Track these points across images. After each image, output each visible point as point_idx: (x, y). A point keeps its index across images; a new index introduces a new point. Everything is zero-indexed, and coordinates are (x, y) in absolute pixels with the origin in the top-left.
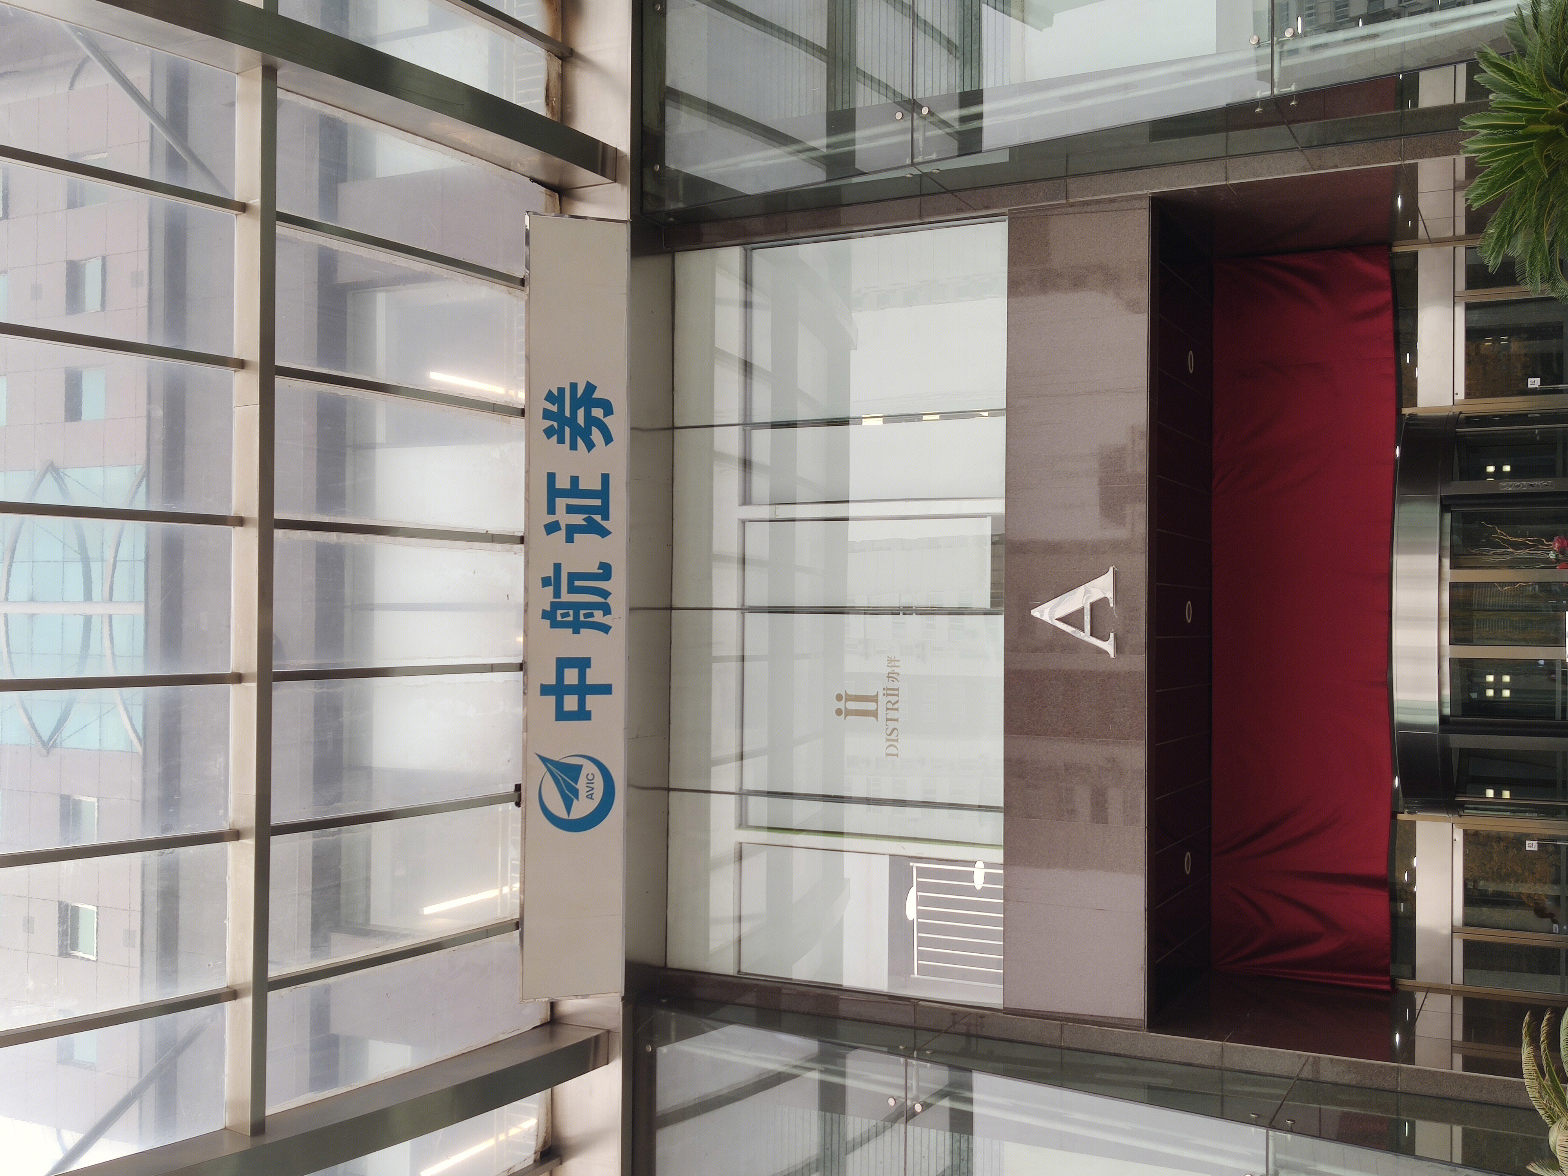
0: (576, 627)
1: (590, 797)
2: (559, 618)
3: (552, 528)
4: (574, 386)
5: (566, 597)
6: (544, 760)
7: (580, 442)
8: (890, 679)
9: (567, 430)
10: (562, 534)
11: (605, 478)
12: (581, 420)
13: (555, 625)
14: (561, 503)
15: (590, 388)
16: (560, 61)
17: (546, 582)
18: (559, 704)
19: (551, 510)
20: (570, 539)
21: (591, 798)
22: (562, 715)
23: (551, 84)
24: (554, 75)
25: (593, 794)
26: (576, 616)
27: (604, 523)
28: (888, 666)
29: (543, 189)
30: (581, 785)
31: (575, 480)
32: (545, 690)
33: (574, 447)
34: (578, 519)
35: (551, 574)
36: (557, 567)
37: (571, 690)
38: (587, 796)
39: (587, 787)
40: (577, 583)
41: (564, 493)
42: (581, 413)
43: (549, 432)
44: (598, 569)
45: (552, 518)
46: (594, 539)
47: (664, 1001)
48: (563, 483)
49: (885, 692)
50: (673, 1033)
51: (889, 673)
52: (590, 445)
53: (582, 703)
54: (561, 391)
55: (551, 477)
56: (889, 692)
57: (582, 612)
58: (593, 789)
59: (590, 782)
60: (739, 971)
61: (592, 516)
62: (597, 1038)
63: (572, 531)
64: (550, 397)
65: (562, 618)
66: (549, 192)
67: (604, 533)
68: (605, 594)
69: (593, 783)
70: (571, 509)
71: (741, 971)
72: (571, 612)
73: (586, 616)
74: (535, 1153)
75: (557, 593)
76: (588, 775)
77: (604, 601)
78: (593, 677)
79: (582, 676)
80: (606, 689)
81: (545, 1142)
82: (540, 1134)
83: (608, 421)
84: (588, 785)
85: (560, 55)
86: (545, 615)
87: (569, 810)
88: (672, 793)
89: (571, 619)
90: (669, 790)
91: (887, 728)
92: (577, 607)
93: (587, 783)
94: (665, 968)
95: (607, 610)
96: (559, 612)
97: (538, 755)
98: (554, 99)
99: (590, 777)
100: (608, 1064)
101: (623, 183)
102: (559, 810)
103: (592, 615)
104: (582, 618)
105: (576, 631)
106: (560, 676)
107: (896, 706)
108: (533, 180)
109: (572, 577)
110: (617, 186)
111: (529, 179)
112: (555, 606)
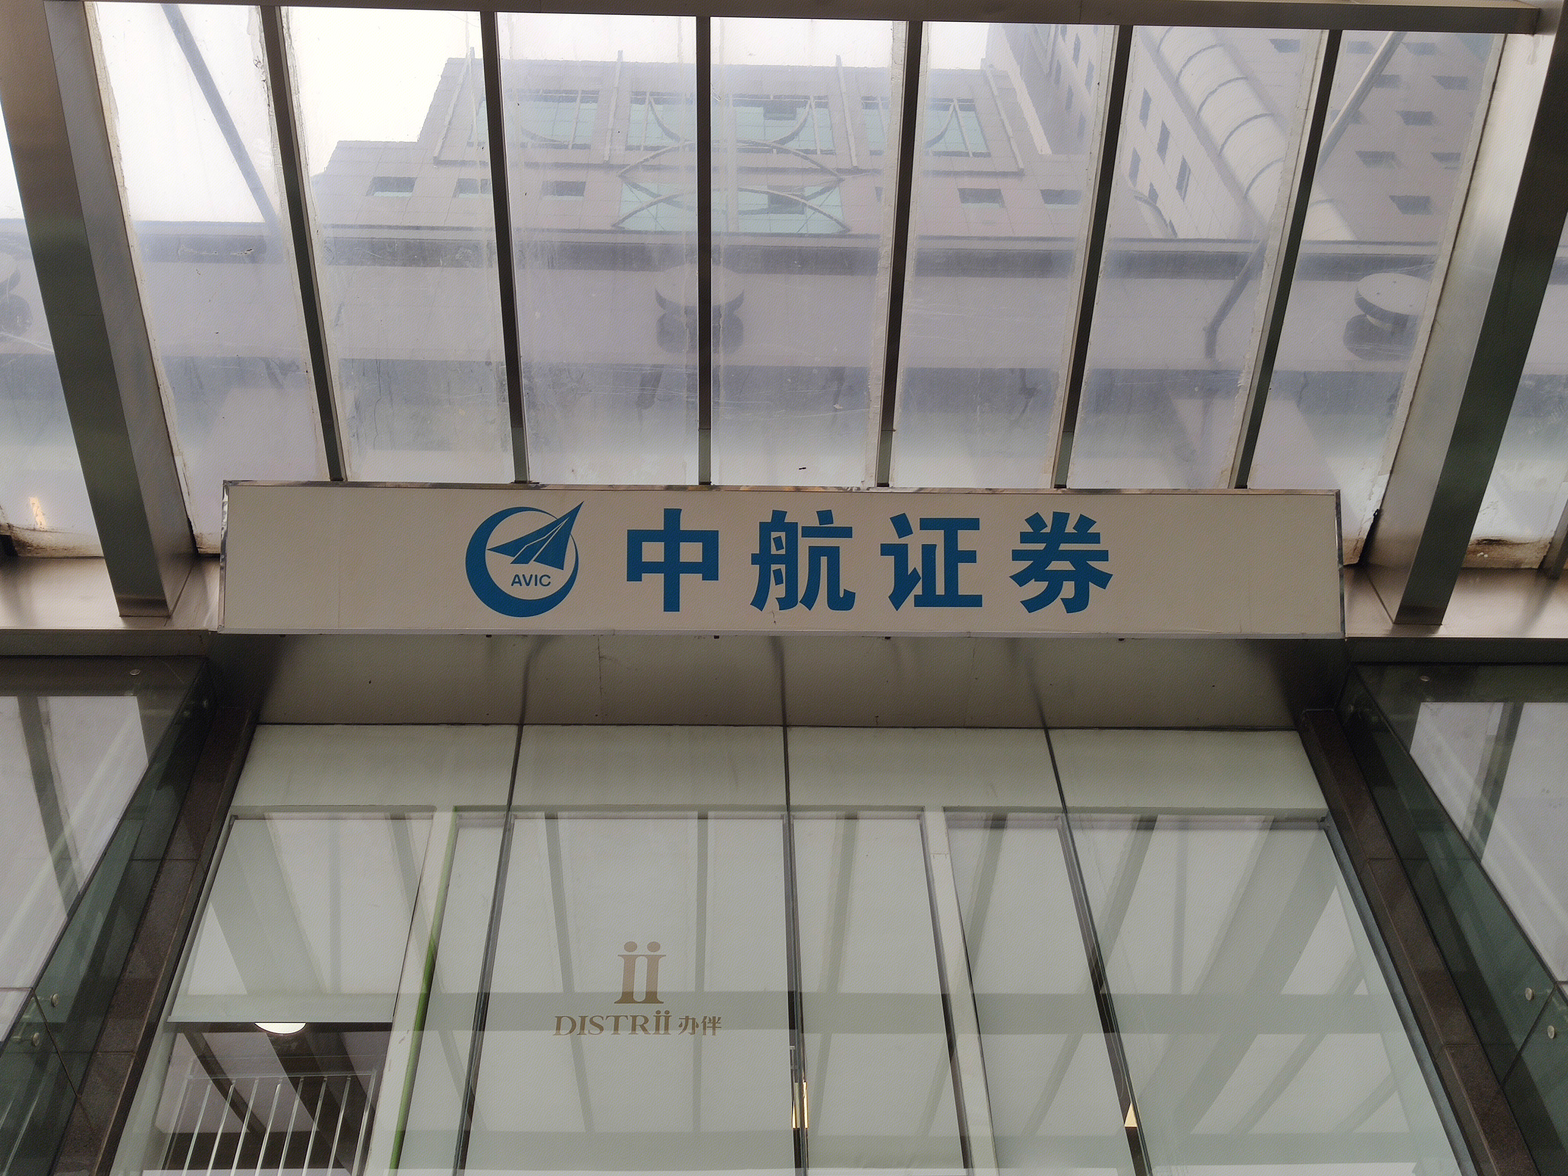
0: (762, 559)
1: (516, 581)
2: (774, 535)
3: (901, 524)
4: (1103, 556)
5: (804, 544)
6: (572, 515)
7: (1025, 564)
9: (1041, 546)
10: (893, 539)
11: (975, 601)
12: (1056, 566)
13: (765, 529)
14: (937, 537)
15: (1103, 580)
16: (1536, 566)
17: (825, 516)
18: (652, 536)
19: (927, 524)
20: (886, 550)
21: (514, 582)
22: (636, 539)
23: (1505, 550)
24: (1518, 554)
25: (521, 585)
26: (778, 559)
27: (910, 599)
28: (705, 1018)
29: (1364, 535)
30: (533, 568)
31: (970, 557)
32: (672, 516)
33: (1018, 555)
34: (915, 562)
35: (838, 522)
36: (846, 532)
37: (672, 552)
38: (517, 576)
39: (531, 575)
40: (824, 560)
41: (951, 541)
42: (1066, 566)
43: (1035, 521)
44: (845, 590)
45: (915, 524)
46: (888, 584)
48: (965, 540)
49: (663, 1013)
51: (694, 1019)
52: (1021, 579)
53: (653, 568)
54: (1096, 538)
55: (973, 524)
56: (662, 1020)
57: (783, 567)
58: (528, 584)
59: (538, 580)
61: (921, 579)
62: (163, 604)
63: (898, 553)
64: (1085, 523)
65: (774, 539)
66: (1361, 545)
67: (897, 599)
68: (809, 601)
69: (536, 585)
70: (928, 551)
71: (236, 820)
72: (783, 552)
73: (778, 573)
74: (9, 526)
75: (809, 532)
76: (549, 577)
77: (799, 599)
78: (689, 582)
79: (691, 568)
80: (672, 602)
81: (24, 545)
82: (36, 534)
83: (1057, 604)
84: (534, 578)
85: (1545, 566)
86: (779, 516)
87: (500, 549)
88: (514, 729)
89: (774, 551)
90: (521, 725)
91: (602, 1018)
92: (791, 559)
93: (536, 576)
94: (257, 721)
95: (786, 603)
96: (783, 535)
97: (582, 503)
98: (1486, 556)
99: (545, 581)
100: (121, 616)
103: (778, 581)
104: (774, 567)
105: (755, 559)
106: (693, 536)
107: (638, 1027)
108: (1378, 515)
109: (833, 554)
110: (1390, 625)
111: (1378, 508)
112: (792, 529)
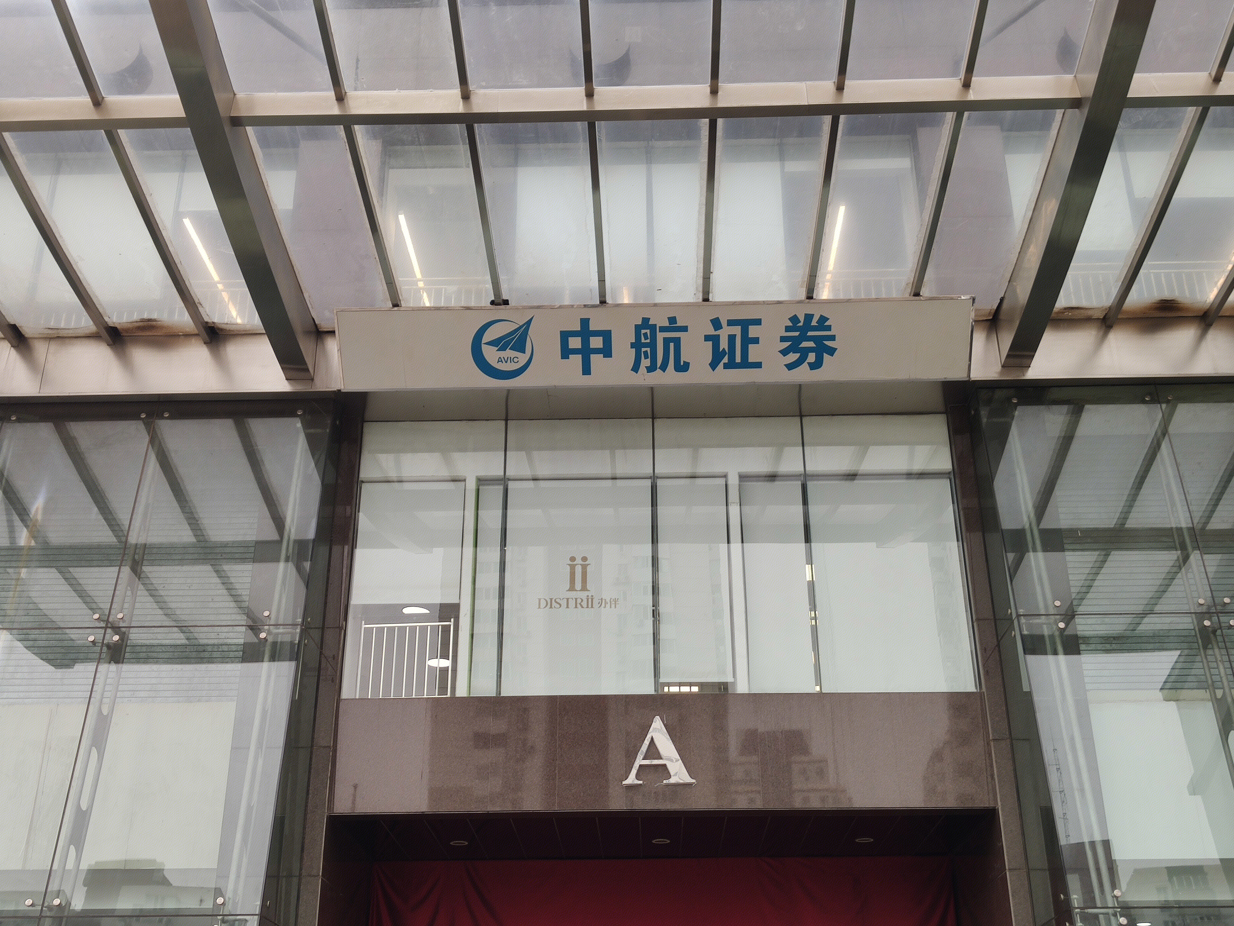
0: (637, 345)
1: (500, 360)
2: (643, 331)
3: (716, 323)
4: (832, 338)
5: (660, 337)
6: (529, 322)
7: (787, 344)
8: (600, 601)
9: (797, 334)
10: (711, 331)
11: (758, 365)
12: (805, 344)
13: (638, 328)
14: (737, 330)
15: (832, 351)
16: (1102, 317)
17: (672, 320)
18: (574, 334)
19: (731, 323)
20: (707, 338)
21: (498, 361)
22: (565, 336)
23: (1082, 311)
24: (1090, 313)
25: (502, 363)
26: (646, 345)
27: (721, 365)
28: (611, 599)
29: (995, 307)
30: (509, 353)
31: (756, 341)
32: (585, 322)
33: (783, 339)
34: (724, 344)
35: (679, 323)
36: (685, 329)
37: (585, 342)
38: (500, 358)
39: (508, 358)
40: (672, 345)
41: (745, 332)
42: (811, 344)
43: (794, 319)
44: (684, 361)
45: (724, 323)
46: (709, 357)
47: (338, 422)
48: (753, 331)
49: (590, 597)
50: (312, 431)
51: (605, 600)
52: (784, 352)
53: (575, 351)
54: (829, 328)
55: (758, 322)
56: (590, 600)
57: (648, 349)
58: (506, 362)
59: (512, 360)
60: (363, 482)
61: (727, 355)
62: (307, 370)
63: (714, 340)
64: (823, 319)
65: (643, 334)
66: (993, 311)
67: (713, 365)
68: (664, 368)
69: (511, 362)
70: (732, 338)
71: (363, 484)
72: (648, 341)
73: (646, 353)
74: (213, 323)
75: (663, 329)
76: (518, 358)
77: (658, 367)
78: (596, 360)
79: (597, 351)
80: (586, 370)
81: (222, 330)
82: (228, 326)
83: (805, 366)
84: (509, 359)
85: (1107, 317)
86: (646, 320)
87: (489, 343)
88: (503, 422)
89: (643, 340)
90: (506, 420)
91: (560, 599)
92: (653, 345)
93: (511, 358)
94: (363, 421)
95: (651, 369)
96: (648, 331)
97: (533, 317)
98: (1070, 314)
99: (516, 360)
100: (287, 379)
101: (1001, 373)
102: (488, 336)
103: (646, 357)
104: (643, 349)
105: (633, 345)
106: (597, 333)
107: (578, 605)
108: (1002, 300)
109: (677, 341)
110: (999, 368)
111: (1003, 296)
112: (653, 328)
